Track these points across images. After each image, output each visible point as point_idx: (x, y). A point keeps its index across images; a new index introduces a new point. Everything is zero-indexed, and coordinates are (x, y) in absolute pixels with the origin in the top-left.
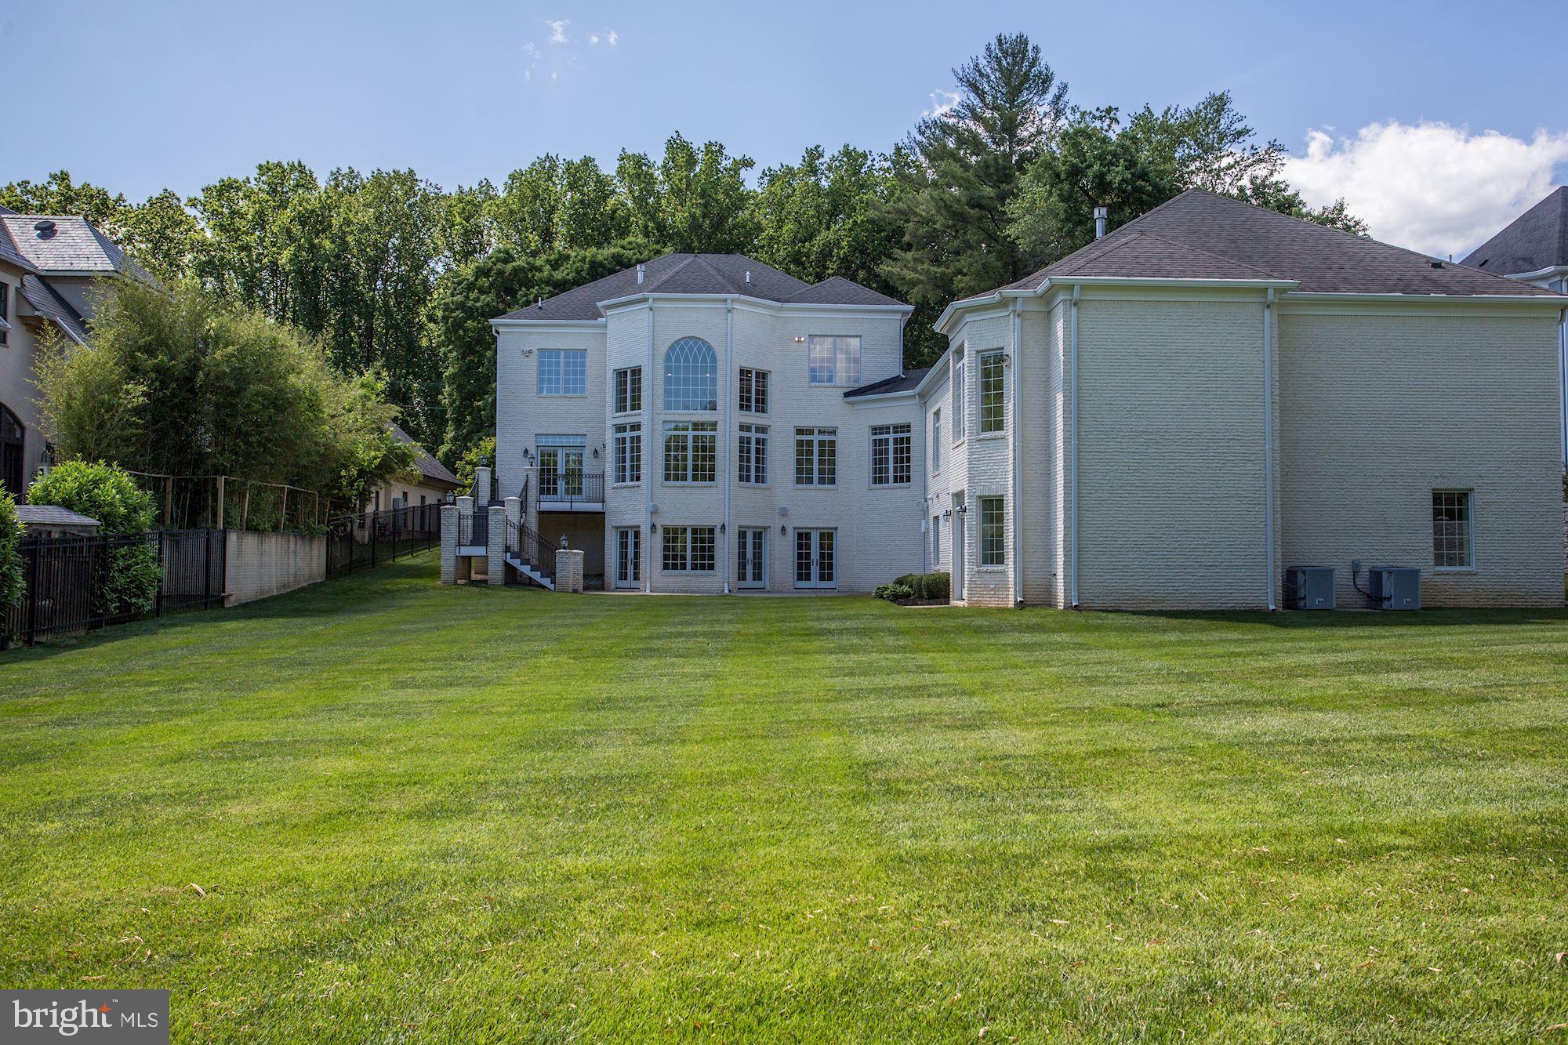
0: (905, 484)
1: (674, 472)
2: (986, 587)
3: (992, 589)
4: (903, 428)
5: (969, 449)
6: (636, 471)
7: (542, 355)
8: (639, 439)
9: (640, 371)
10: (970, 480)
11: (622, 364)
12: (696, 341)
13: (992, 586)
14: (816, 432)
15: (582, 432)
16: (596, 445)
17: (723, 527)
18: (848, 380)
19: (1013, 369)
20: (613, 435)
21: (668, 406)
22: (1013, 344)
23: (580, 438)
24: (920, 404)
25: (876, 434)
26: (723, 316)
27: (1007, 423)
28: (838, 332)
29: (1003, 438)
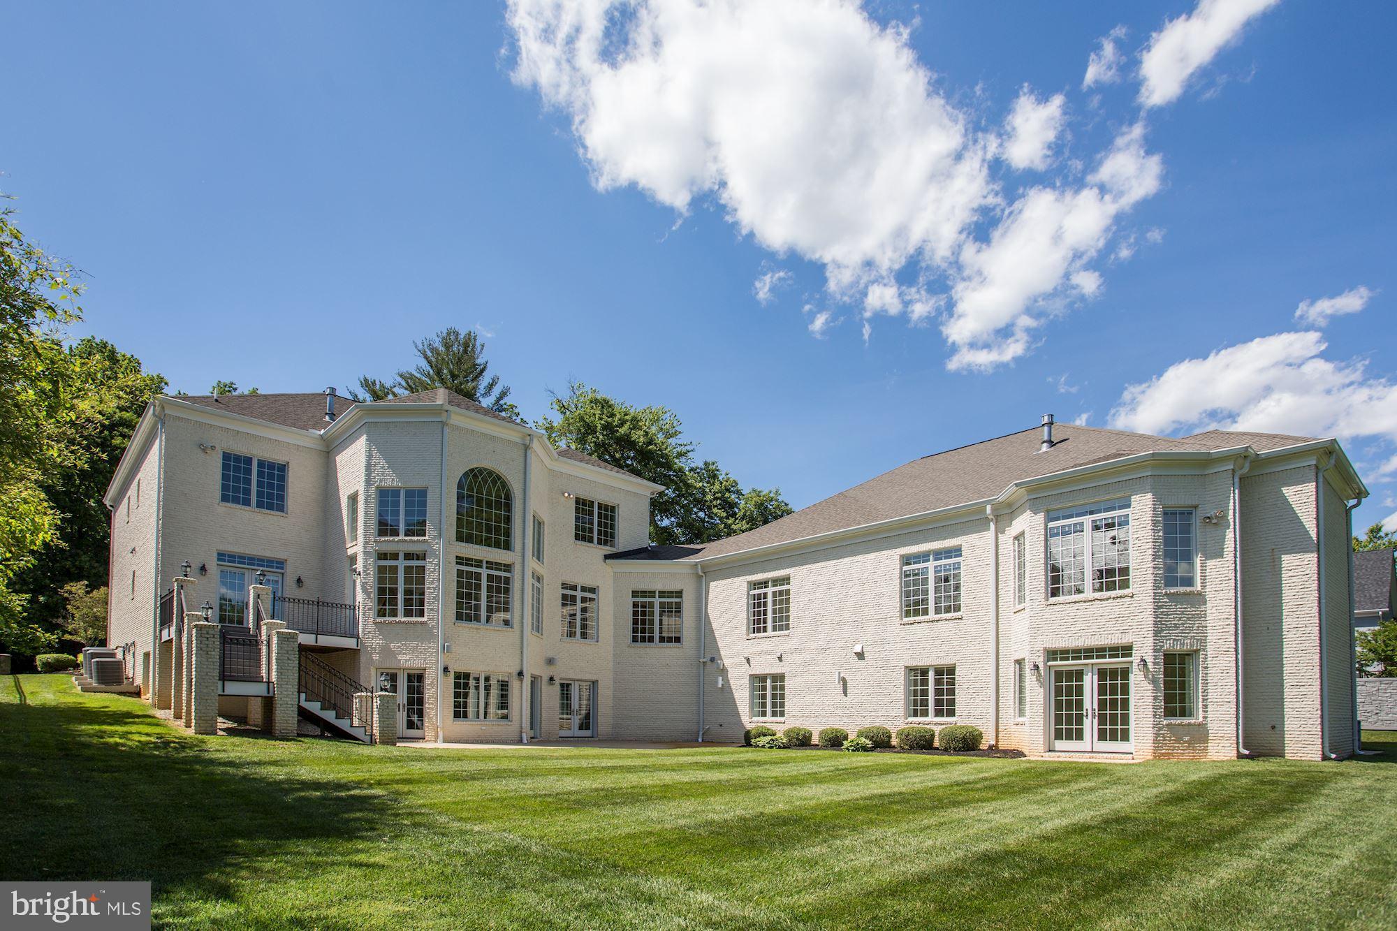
0: (675, 644)
1: (465, 610)
2: (1177, 741)
3: (1186, 742)
4: (671, 594)
5: (1154, 602)
6: (415, 605)
7: (226, 456)
8: (422, 569)
9: (423, 493)
10: (1156, 633)
11: (391, 481)
12: (490, 473)
13: (1186, 739)
14: (579, 589)
15: (281, 555)
16: (299, 573)
17: (520, 674)
18: (606, 543)
19: (1232, 527)
20: (375, 562)
21: (460, 538)
22: (1232, 501)
23: (277, 562)
24: (701, 574)
25: (637, 597)
26: (521, 452)
27: (1204, 580)
28: (600, 496)
29: (1199, 594)
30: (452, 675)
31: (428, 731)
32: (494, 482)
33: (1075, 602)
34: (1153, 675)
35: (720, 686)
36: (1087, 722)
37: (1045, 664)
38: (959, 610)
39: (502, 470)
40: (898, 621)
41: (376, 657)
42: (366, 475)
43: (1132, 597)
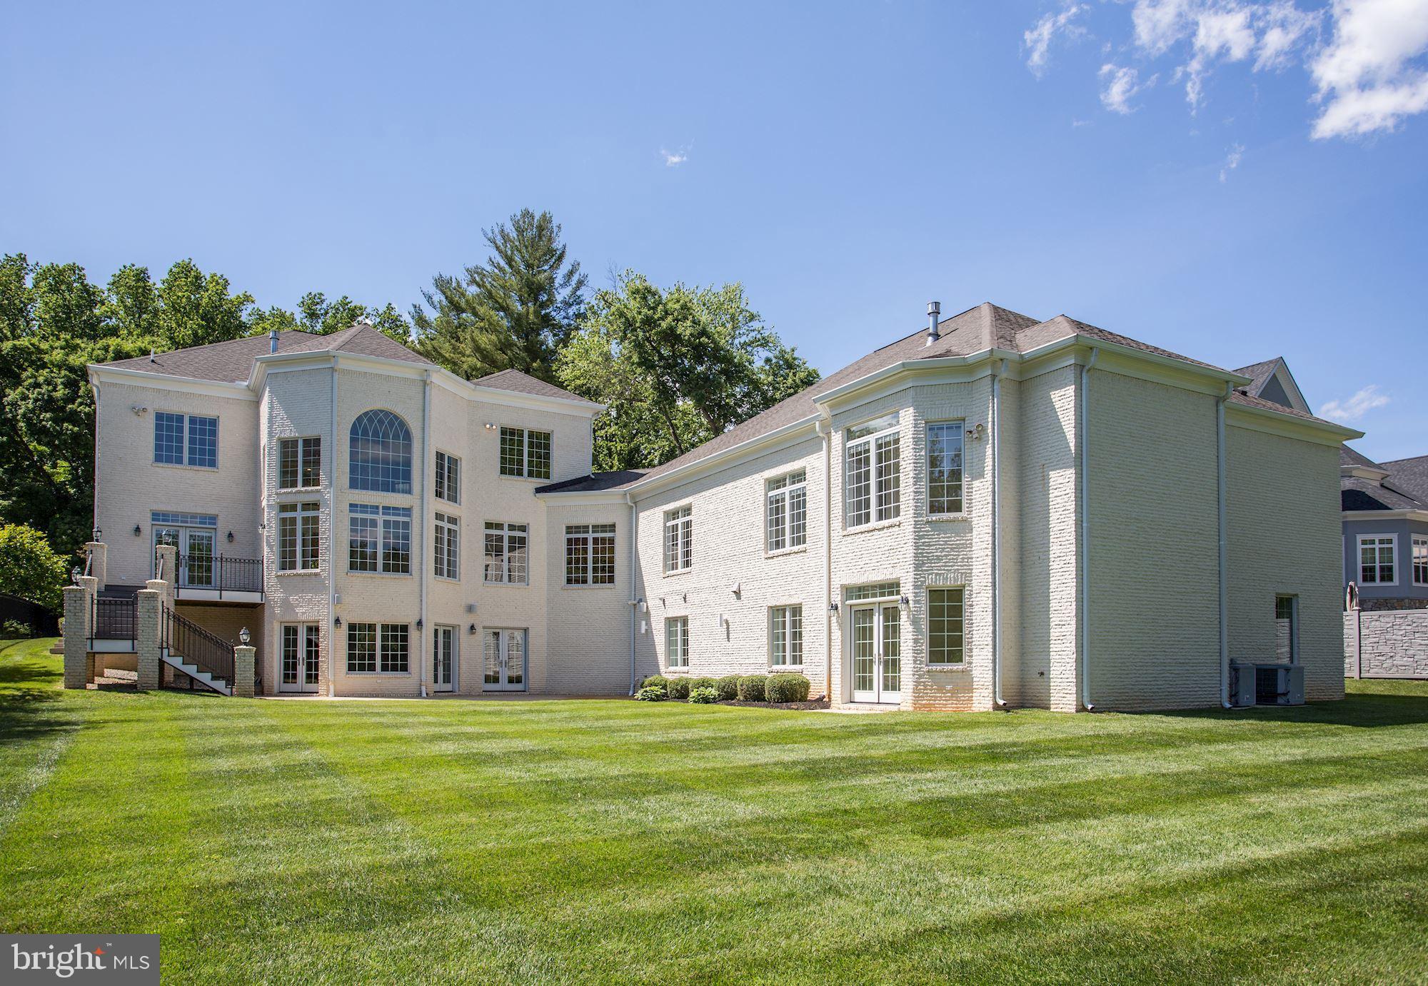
0: (608, 585)
1: (360, 559)
2: (941, 689)
3: (948, 691)
4: (604, 528)
5: (915, 532)
6: (312, 556)
7: (159, 416)
8: (316, 520)
9: (317, 441)
10: (917, 567)
11: (290, 433)
12: (387, 414)
13: (949, 687)
14: (506, 527)
15: (212, 511)
16: (231, 528)
17: (420, 623)
18: (539, 475)
19: (990, 442)
20: (277, 514)
21: (354, 484)
22: (991, 412)
23: (210, 518)
24: (630, 504)
25: (571, 533)
26: (421, 388)
27: (970, 504)
28: (528, 423)
29: (965, 520)
30: (345, 627)
31: (321, 686)
32: (391, 424)
33: (862, 533)
34: (914, 615)
35: (643, 631)
36: (875, 668)
37: (843, 603)
38: (804, 542)
39: (399, 410)
40: (763, 555)
41: (277, 611)
42: (269, 427)
43: (899, 526)
